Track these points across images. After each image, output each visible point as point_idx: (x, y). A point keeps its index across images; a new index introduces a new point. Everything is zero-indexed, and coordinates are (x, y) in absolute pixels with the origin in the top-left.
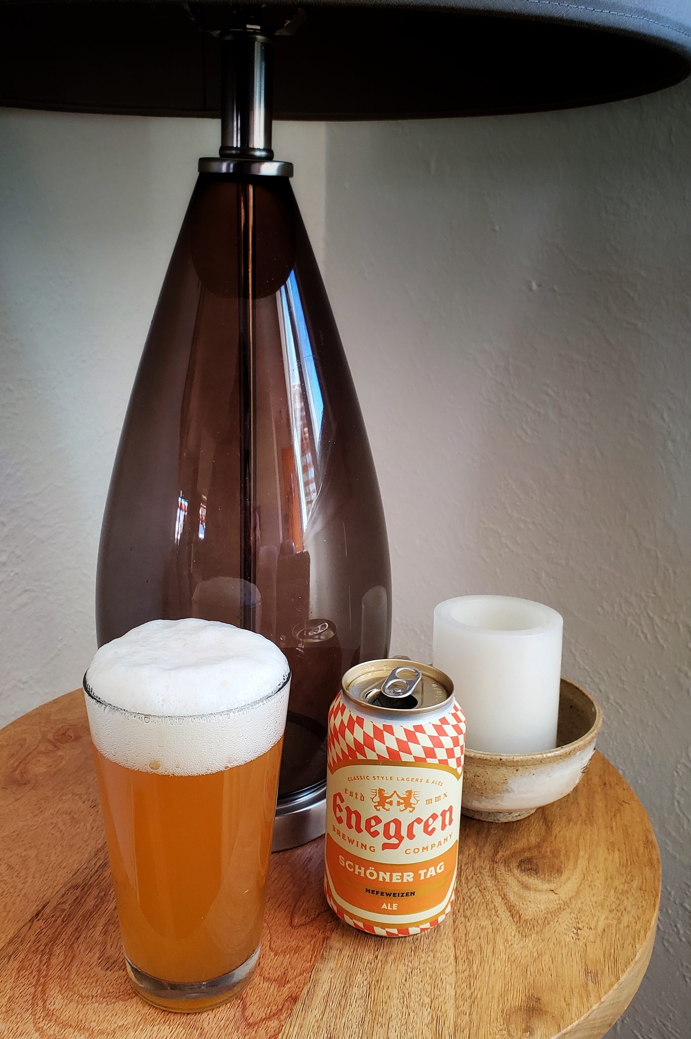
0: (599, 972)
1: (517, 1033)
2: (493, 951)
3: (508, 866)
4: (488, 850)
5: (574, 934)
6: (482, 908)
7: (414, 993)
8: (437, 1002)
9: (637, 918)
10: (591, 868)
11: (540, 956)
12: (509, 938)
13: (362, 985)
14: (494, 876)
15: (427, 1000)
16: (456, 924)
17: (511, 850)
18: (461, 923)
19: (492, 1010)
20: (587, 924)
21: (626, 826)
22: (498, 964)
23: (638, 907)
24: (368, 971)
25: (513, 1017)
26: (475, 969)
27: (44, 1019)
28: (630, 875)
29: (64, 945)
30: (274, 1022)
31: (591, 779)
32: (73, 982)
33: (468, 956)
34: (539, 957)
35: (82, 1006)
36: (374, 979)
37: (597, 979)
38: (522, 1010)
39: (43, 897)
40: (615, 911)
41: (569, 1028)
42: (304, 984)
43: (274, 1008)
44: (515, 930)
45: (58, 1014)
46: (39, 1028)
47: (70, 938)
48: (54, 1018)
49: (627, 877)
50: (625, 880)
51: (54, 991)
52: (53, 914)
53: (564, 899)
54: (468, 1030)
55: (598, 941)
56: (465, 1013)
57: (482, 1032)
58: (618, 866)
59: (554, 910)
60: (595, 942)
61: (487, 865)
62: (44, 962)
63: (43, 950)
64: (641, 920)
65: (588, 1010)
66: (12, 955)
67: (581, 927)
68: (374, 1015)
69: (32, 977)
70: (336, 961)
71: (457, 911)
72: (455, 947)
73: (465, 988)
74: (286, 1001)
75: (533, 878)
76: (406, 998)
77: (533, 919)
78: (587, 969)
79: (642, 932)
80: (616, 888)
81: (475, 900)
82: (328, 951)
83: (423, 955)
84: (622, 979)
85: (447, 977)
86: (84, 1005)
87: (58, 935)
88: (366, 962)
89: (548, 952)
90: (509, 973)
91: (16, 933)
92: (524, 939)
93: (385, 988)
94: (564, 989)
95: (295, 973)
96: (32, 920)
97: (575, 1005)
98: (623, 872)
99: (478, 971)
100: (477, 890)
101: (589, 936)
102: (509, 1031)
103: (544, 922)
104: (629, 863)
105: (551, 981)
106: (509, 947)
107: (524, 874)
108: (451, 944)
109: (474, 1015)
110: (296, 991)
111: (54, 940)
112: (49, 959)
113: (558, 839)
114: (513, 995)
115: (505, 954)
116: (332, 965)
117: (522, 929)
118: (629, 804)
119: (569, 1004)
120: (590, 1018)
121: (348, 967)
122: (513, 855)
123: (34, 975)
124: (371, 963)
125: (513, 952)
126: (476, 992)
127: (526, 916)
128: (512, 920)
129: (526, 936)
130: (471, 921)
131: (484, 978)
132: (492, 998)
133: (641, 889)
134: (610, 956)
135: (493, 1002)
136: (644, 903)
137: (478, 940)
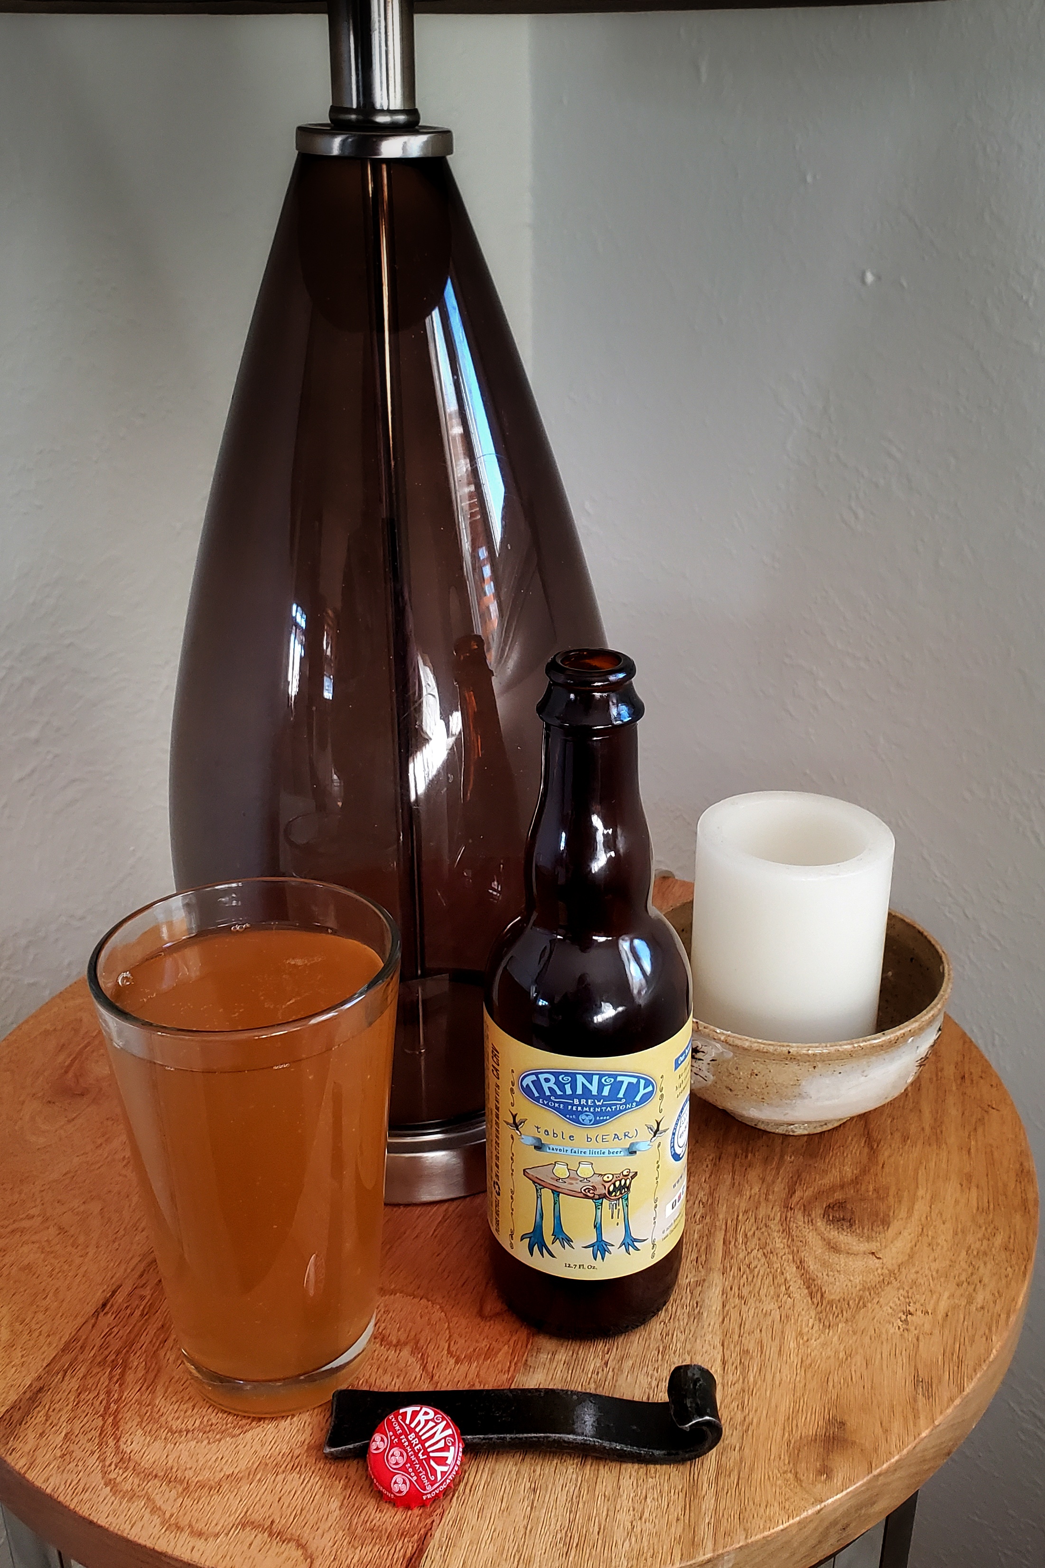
0: (935, 1381)
1: (808, 1477)
2: (780, 1350)
3: (809, 1215)
4: (779, 1188)
5: (901, 1321)
6: (767, 1282)
9: (997, 1294)
10: (934, 1215)
11: (849, 1358)
12: (805, 1330)
14: (787, 1232)
16: (727, 1308)
17: (814, 1188)
18: (735, 1307)
19: (774, 1442)
20: (922, 1305)
21: (991, 1146)
22: (786, 1370)
23: (1000, 1278)
25: (803, 1454)
26: (752, 1379)
27: (116, 1467)
28: (992, 1226)
29: (145, 1352)
31: (942, 1070)
32: (159, 1411)
33: (742, 1360)
34: (847, 1359)
35: (173, 1445)
37: (930, 1389)
38: (817, 1442)
39: (112, 1278)
40: (965, 1284)
41: (885, 1466)
44: (813, 1317)
45: (137, 1457)
46: (110, 1480)
47: (154, 1341)
48: (132, 1465)
49: (986, 1229)
50: (984, 1235)
51: (130, 1423)
52: (128, 1304)
53: (890, 1267)
54: (736, 1472)
55: (936, 1332)
56: (732, 1449)
57: (756, 1477)
58: (975, 1211)
59: (874, 1285)
60: (931, 1334)
61: (777, 1213)
62: (115, 1379)
63: (113, 1361)
64: (1003, 1299)
65: (915, 1439)
66: (68, 1369)
67: (912, 1311)
69: (98, 1403)
70: (546, 1370)
71: (729, 1289)
72: (723, 1345)
73: (736, 1410)
75: (845, 1233)
77: (842, 1300)
78: (918, 1376)
79: (1003, 1316)
80: (970, 1247)
81: (756, 1270)
82: (535, 1354)
83: (675, 1360)
84: (967, 1391)
86: (175, 1444)
87: (136, 1336)
88: (591, 1370)
89: (861, 1351)
90: (802, 1385)
91: (73, 1334)
92: (827, 1330)
94: (881, 1408)
96: (96, 1314)
97: (896, 1431)
98: (981, 1221)
99: (755, 1383)
100: (759, 1256)
101: (923, 1325)
102: (796, 1474)
103: (859, 1303)
104: (992, 1206)
105: (863, 1395)
106: (804, 1344)
107: (832, 1227)
108: (717, 1342)
109: (747, 1450)
111: (130, 1344)
112: (123, 1374)
113: (886, 1170)
114: (806, 1418)
115: (797, 1355)
116: (539, 1377)
117: (824, 1314)
118: (998, 1110)
119: (887, 1430)
120: (917, 1449)
121: (564, 1380)
122: (816, 1197)
123: (100, 1399)
124: (598, 1373)
125: (809, 1351)
126: (751, 1416)
127: (831, 1294)
128: (810, 1302)
129: (830, 1326)
130: (749, 1304)
131: (763, 1395)
132: (775, 1424)
133: (1006, 1248)
134: (953, 1354)
135: (776, 1431)
136: (1009, 1270)
137: (757, 1335)
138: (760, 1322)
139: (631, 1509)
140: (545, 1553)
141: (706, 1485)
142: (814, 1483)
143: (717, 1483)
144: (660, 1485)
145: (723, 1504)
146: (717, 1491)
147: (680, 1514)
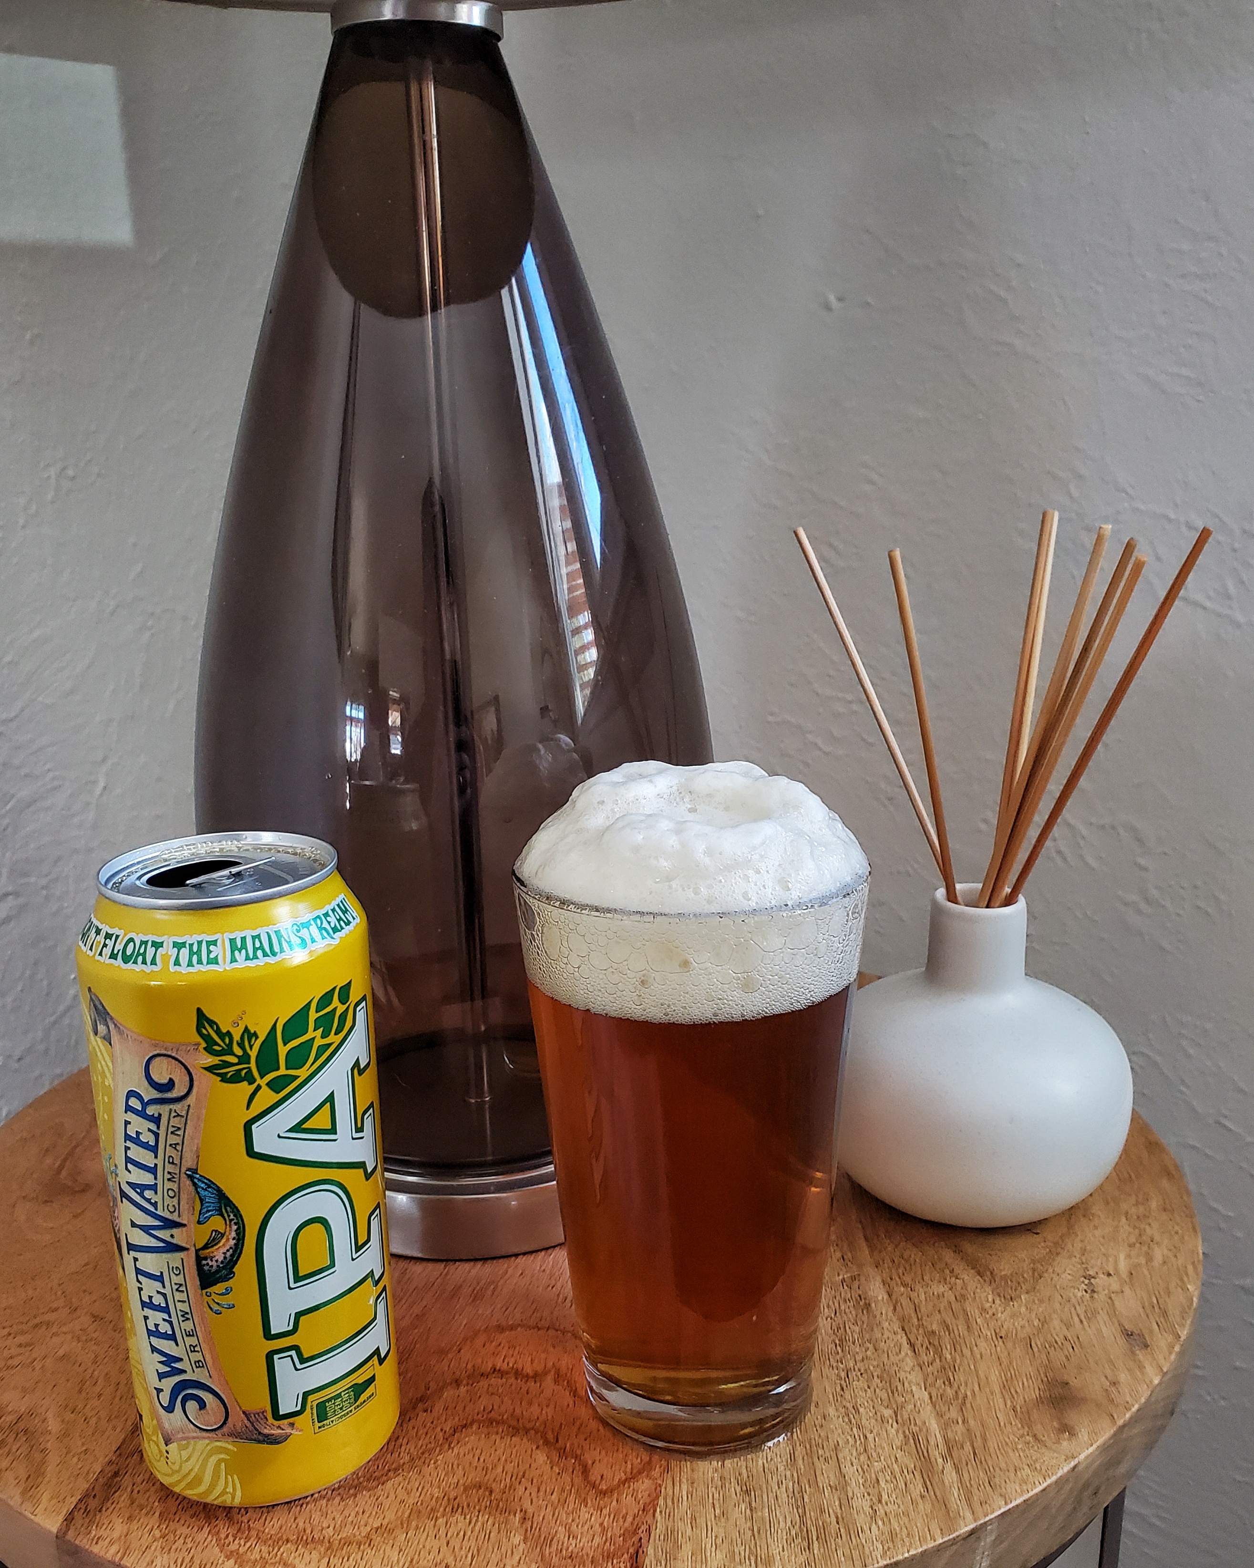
0: (1145, 1332)
1: (1049, 1436)
2: (968, 1327)
5: (1086, 1285)
6: (927, 1268)
7: (862, 1405)
8: (905, 1414)
9: (1174, 1250)
11: (1045, 1324)
12: (987, 1306)
15: (887, 1413)
16: (894, 1297)
18: (902, 1295)
19: (998, 1411)
20: (1100, 1268)
22: (982, 1344)
23: (1170, 1235)
25: (1035, 1415)
26: (948, 1356)
27: (235, 1538)
28: (1141, 1192)
30: (642, 1483)
33: (931, 1340)
34: (1043, 1325)
38: (1044, 1403)
40: (1138, 1245)
44: (991, 1293)
45: (260, 1525)
48: (255, 1532)
49: (1136, 1196)
50: (1136, 1200)
53: (1052, 1239)
54: (968, 1443)
55: (1127, 1289)
56: (955, 1421)
57: (992, 1444)
59: (1042, 1256)
60: (1122, 1292)
64: (1181, 1251)
65: (1147, 1387)
67: (1091, 1273)
68: (808, 1447)
71: (888, 1279)
72: (903, 1329)
73: (943, 1386)
76: (852, 1414)
77: (1014, 1274)
78: (1125, 1330)
79: (1190, 1269)
80: (1127, 1213)
84: (1182, 1337)
85: (908, 1375)
89: (1055, 1316)
90: (1006, 1353)
92: (1011, 1303)
94: (1099, 1364)
97: (1124, 1382)
99: (953, 1358)
101: (1110, 1285)
102: (1035, 1436)
103: (1033, 1274)
104: (1133, 1176)
106: (991, 1317)
108: (896, 1326)
109: (972, 1422)
114: (1023, 1384)
115: (988, 1328)
117: (1001, 1289)
119: (1114, 1383)
125: (1000, 1324)
126: (962, 1388)
127: (1001, 1270)
128: (980, 1279)
129: (1011, 1299)
130: (917, 1291)
131: (967, 1368)
132: (992, 1394)
133: (1165, 1210)
134: (1153, 1307)
135: (995, 1401)
136: (1177, 1228)
137: (938, 1316)
138: (935, 1304)
139: (866, 1494)
140: (783, 1551)
141: (940, 1460)
142: (1058, 1442)
143: (952, 1457)
144: (888, 1467)
145: (966, 1475)
146: (954, 1464)
147: (922, 1491)
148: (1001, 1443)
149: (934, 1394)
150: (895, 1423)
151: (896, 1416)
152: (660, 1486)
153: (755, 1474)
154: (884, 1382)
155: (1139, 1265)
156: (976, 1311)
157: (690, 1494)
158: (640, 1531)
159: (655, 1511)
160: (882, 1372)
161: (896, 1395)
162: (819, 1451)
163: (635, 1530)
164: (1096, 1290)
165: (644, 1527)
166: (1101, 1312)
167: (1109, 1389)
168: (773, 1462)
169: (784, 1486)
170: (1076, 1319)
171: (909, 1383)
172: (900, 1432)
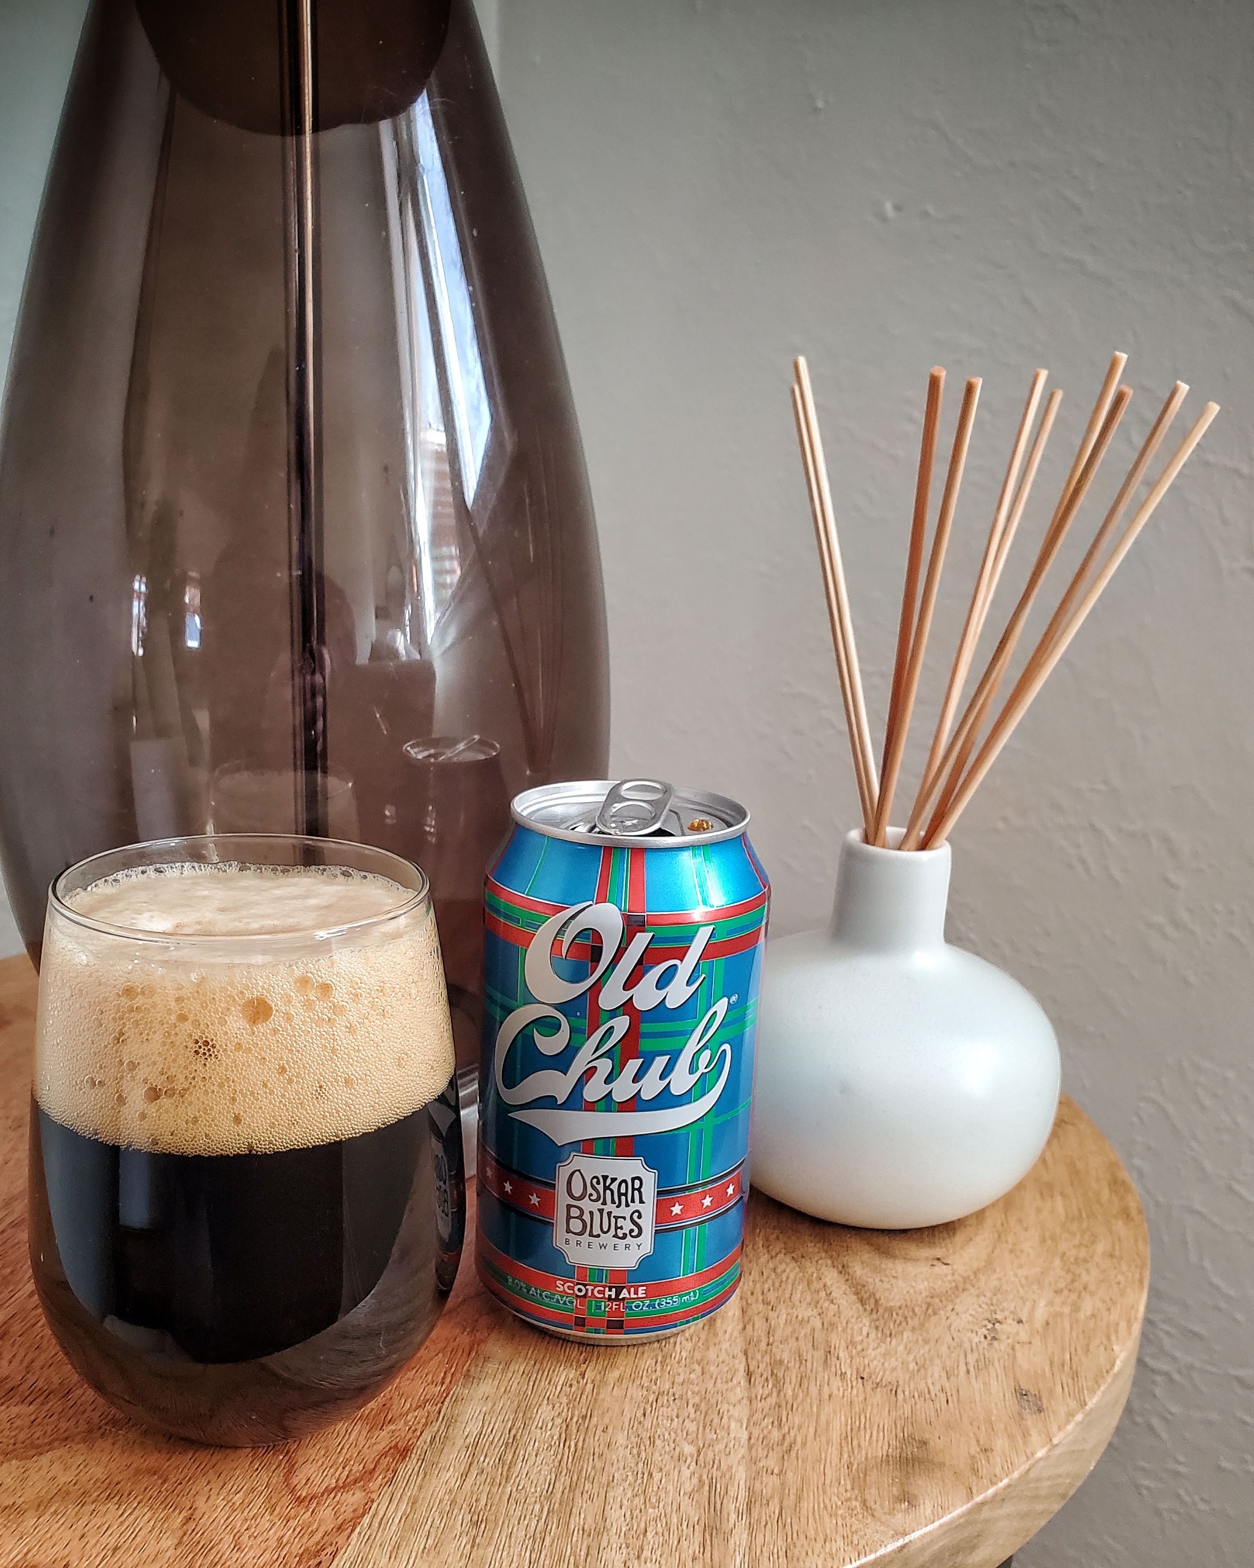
0: (1044, 1394)
1: (882, 1506)
2: (826, 1361)
5: (988, 1330)
6: (800, 1288)
7: (662, 1437)
8: (710, 1454)
9: (1109, 1302)
11: (922, 1370)
12: (858, 1339)
13: (550, 1425)
15: (689, 1449)
16: (748, 1315)
18: (759, 1313)
19: (828, 1464)
20: (1012, 1313)
21: (1069, 1158)
22: (836, 1383)
23: (1110, 1285)
24: (564, 1400)
25: (873, 1476)
26: (790, 1393)
28: (1088, 1233)
30: (353, 1494)
33: (775, 1372)
34: (919, 1371)
36: (577, 1413)
37: (1043, 1405)
38: (891, 1463)
40: (1066, 1292)
41: (991, 1491)
42: (426, 1425)
43: (357, 1468)
44: (867, 1324)
49: (1081, 1236)
50: (1080, 1241)
53: (963, 1273)
54: (776, 1500)
55: (1037, 1341)
56: (769, 1472)
57: (806, 1505)
58: (1063, 1220)
59: (944, 1291)
60: (1030, 1343)
64: (1118, 1307)
65: (1027, 1459)
67: (999, 1316)
68: (575, 1478)
70: (496, 1383)
72: (745, 1354)
73: (770, 1427)
74: (385, 1454)
76: (645, 1447)
77: (903, 1307)
78: (1019, 1389)
79: (1125, 1325)
80: (1064, 1254)
81: (785, 1275)
82: (481, 1365)
83: (681, 1370)
84: (1090, 1405)
88: (561, 1382)
89: (938, 1361)
90: (861, 1398)
92: (888, 1339)
93: (600, 1428)
94: (975, 1424)
95: (408, 1405)
97: (999, 1450)
98: (1074, 1229)
100: (788, 1259)
101: (1017, 1333)
102: (864, 1502)
103: (927, 1309)
104: (1084, 1215)
105: (947, 1410)
106: (858, 1353)
108: (738, 1351)
109: (790, 1475)
110: (407, 1438)
114: (871, 1436)
115: (850, 1366)
116: (486, 1387)
117: (882, 1321)
119: (985, 1449)
121: (522, 1393)
124: (571, 1386)
125: (866, 1362)
126: (792, 1433)
127: (888, 1301)
128: (861, 1308)
129: (891, 1335)
130: (778, 1310)
131: (807, 1409)
132: (828, 1444)
133: (1111, 1256)
134: (1063, 1366)
135: (830, 1450)
136: (1120, 1278)
137: (793, 1344)
138: (794, 1330)
139: (624, 1546)
141: (733, 1517)
142: (891, 1513)
143: (750, 1514)
144: (665, 1516)
145: (760, 1540)
146: (750, 1523)
147: (697, 1552)
148: (819, 1503)
149: (755, 1434)
150: (694, 1464)
151: (698, 1456)
152: (373, 1501)
153: (495, 1502)
154: (698, 1413)
155: (1060, 1315)
156: (843, 1344)
157: (406, 1516)
158: (325, 1552)
159: (353, 1531)
160: (701, 1401)
161: (708, 1430)
162: (587, 1485)
163: (318, 1552)
164: (997, 1336)
165: (329, 1550)
166: (996, 1363)
167: (977, 1456)
168: (524, 1491)
169: (526, 1522)
170: (963, 1369)
171: (729, 1418)
172: (696, 1475)
